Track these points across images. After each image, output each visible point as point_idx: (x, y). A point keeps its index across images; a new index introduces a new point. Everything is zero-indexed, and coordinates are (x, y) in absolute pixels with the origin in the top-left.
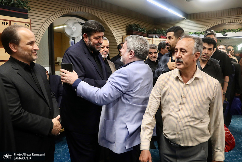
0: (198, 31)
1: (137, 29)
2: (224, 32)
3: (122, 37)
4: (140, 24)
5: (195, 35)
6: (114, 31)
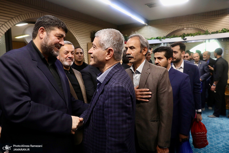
0: (160, 36)
2: (183, 36)
3: (87, 44)
5: (157, 40)
6: (78, 38)
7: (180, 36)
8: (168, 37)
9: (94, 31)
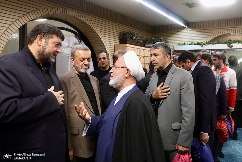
0: (201, 42)
1: (132, 38)
2: (229, 43)
4: (135, 32)
5: (197, 46)
6: (104, 39)
7: (226, 43)
8: (211, 43)
9: (123, 32)
